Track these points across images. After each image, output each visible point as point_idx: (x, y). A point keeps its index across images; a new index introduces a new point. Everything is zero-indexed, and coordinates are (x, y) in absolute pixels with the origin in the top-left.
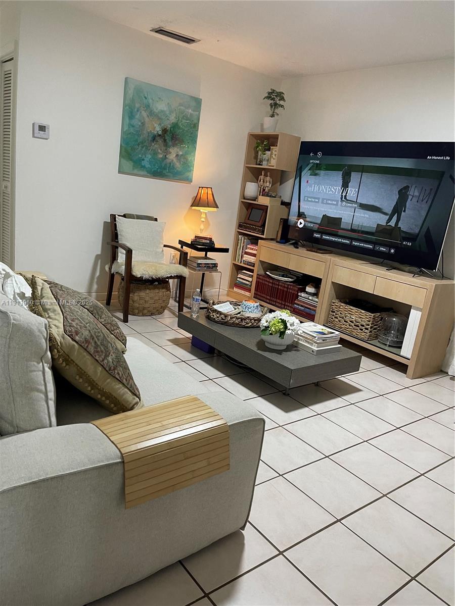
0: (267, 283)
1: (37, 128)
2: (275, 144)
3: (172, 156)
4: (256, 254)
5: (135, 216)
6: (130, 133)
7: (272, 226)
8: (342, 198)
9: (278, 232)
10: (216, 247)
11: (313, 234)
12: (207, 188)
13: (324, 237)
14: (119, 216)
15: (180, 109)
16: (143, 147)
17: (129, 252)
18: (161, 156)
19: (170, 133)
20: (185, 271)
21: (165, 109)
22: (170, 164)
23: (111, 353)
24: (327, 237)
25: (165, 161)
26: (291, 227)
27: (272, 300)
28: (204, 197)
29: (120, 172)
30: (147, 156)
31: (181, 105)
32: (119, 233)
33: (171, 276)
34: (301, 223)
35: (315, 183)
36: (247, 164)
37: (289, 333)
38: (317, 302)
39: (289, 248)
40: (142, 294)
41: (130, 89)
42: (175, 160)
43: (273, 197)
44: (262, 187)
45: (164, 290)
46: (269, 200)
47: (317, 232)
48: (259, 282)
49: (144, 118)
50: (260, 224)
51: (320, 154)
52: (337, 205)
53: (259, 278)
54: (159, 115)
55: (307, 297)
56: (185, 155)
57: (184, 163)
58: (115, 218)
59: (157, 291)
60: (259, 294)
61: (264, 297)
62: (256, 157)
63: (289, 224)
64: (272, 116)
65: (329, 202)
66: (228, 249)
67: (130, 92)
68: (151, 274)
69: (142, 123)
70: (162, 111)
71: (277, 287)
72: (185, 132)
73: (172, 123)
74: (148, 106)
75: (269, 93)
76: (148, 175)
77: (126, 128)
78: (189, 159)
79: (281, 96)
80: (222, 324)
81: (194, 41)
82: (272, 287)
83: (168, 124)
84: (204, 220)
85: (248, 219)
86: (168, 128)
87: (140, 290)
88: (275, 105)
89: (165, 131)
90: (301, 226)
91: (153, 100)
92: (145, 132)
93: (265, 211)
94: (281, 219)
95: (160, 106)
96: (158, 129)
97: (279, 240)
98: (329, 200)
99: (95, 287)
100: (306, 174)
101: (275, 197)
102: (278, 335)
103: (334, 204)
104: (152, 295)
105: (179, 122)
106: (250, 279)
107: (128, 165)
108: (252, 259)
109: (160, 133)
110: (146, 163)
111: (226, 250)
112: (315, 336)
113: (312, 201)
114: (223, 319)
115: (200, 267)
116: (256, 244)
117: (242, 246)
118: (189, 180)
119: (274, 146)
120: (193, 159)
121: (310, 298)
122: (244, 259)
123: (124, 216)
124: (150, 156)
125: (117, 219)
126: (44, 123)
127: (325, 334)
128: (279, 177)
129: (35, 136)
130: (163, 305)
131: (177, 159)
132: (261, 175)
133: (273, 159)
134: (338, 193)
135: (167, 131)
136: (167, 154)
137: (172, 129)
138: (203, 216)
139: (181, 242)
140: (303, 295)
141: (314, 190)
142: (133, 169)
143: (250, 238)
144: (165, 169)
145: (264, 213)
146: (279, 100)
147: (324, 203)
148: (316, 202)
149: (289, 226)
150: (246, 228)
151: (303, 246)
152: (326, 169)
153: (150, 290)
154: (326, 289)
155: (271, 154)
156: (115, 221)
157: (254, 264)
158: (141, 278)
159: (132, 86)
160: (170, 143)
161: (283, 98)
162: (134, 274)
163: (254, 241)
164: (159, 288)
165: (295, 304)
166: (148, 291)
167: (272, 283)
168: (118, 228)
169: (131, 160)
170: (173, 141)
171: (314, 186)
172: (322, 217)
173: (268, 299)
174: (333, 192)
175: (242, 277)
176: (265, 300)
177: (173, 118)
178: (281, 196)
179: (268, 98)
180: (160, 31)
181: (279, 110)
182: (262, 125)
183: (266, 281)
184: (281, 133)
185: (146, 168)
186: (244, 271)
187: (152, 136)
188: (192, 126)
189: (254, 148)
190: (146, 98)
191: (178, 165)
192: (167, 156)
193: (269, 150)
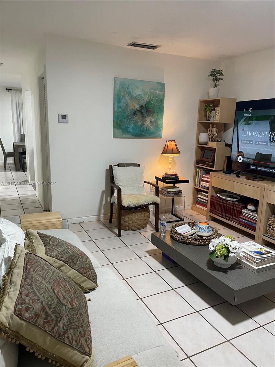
0: (218, 202)
1: (61, 117)
2: (217, 106)
3: (147, 123)
4: (209, 181)
5: (125, 164)
6: (119, 112)
7: (219, 162)
8: (270, 140)
9: (224, 165)
10: (180, 180)
11: (250, 167)
12: (172, 141)
13: (258, 168)
14: (114, 165)
15: (150, 92)
16: (127, 120)
17: (120, 191)
18: (140, 124)
19: (145, 108)
20: (158, 200)
21: (141, 93)
22: (146, 128)
23: (64, 317)
24: (261, 169)
25: (143, 126)
26: (233, 162)
27: (222, 215)
28: (170, 147)
29: (114, 137)
30: (131, 125)
31: (151, 89)
32: (114, 177)
33: (149, 204)
34: (240, 159)
35: (249, 130)
36: (199, 121)
37: (232, 256)
38: (257, 217)
39: (233, 177)
40: (131, 216)
41: (117, 85)
42: (149, 125)
43: (219, 142)
44: (211, 135)
45: (145, 213)
46: (216, 144)
47: (253, 165)
48: (212, 201)
49: (127, 101)
50: (211, 161)
51: (251, 110)
52: (267, 145)
53: (212, 199)
54: (137, 98)
55: (249, 213)
56: (156, 121)
57: (156, 126)
58: (112, 167)
59: (140, 214)
60: (213, 209)
61: (217, 212)
62: (206, 116)
63: (231, 160)
64: (215, 87)
65: (261, 143)
66: (189, 180)
67: (117, 86)
68: (134, 203)
69: (126, 104)
70: (139, 95)
71: (226, 205)
72: (155, 106)
73: (146, 101)
74: (129, 94)
75: (212, 72)
76: (133, 137)
77: (116, 109)
78: (159, 123)
79: (220, 73)
80: (182, 243)
81: (156, 47)
82: (222, 205)
83: (143, 103)
84: (171, 162)
85: (203, 157)
86: (143, 105)
87: (129, 214)
88: (216, 80)
89: (141, 107)
90: (240, 161)
91: (132, 89)
92: (128, 110)
93: (214, 151)
94: (226, 157)
95: (138, 92)
96: (137, 107)
97: (225, 170)
98: (260, 142)
99: (103, 211)
100: (241, 125)
101: (220, 142)
102: (223, 258)
103: (264, 145)
104: (137, 217)
105: (151, 100)
106: (206, 198)
107: (119, 132)
108: (207, 185)
109: (138, 109)
110: (130, 130)
111: (187, 181)
112: (255, 256)
113: (247, 143)
114: (182, 239)
115: (170, 194)
116: (209, 174)
117: (199, 176)
118: (160, 137)
119: (218, 107)
120: (162, 123)
121: (251, 214)
122: (201, 184)
123: (118, 165)
124: (133, 125)
125: (113, 168)
126: (64, 113)
127: (262, 254)
128: (223, 127)
129: (60, 122)
130: (145, 222)
131: (151, 124)
132: (210, 127)
133: (217, 116)
134: (267, 136)
135: (143, 107)
136: (144, 122)
137: (146, 105)
138: (170, 159)
139: (156, 178)
140: (245, 211)
141: (248, 135)
142: (122, 134)
143: (205, 170)
144: (143, 132)
145: (213, 153)
146: (219, 75)
147: (257, 144)
148: (251, 144)
149: (232, 161)
150: (201, 164)
151: (243, 175)
152: (257, 120)
153: (135, 213)
154: (263, 207)
155: (216, 112)
156: (112, 169)
157: (209, 188)
158: (128, 207)
159: (118, 82)
160: (146, 115)
161: (222, 73)
162: (123, 205)
163: (208, 172)
164: (140, 212)
165: (240, 218)
166: (134, 214)
167: (222, 203)
168: (114, 174)
169: (121, 129)
170: (147, 113)
171: (249, 133)
172: (256, 154)
173: (220, 214)
174: (263, 135)
175: (201, 197)
176: (218, 214)
177: (147, 98)
178: (225, 140)
179: (211, 75)
180: (134, 45)
181: (219, 82)
182: (208, 93)
183: (218, 201)
184: (221, 98)
185: (131, 133)
186: (202, 193)
187: (133, 111)
188: (160, 101)
189: (204, 110)
190: (128, 88)
191: (152, 128)
192: (144, 123)
193: (214, 110)
